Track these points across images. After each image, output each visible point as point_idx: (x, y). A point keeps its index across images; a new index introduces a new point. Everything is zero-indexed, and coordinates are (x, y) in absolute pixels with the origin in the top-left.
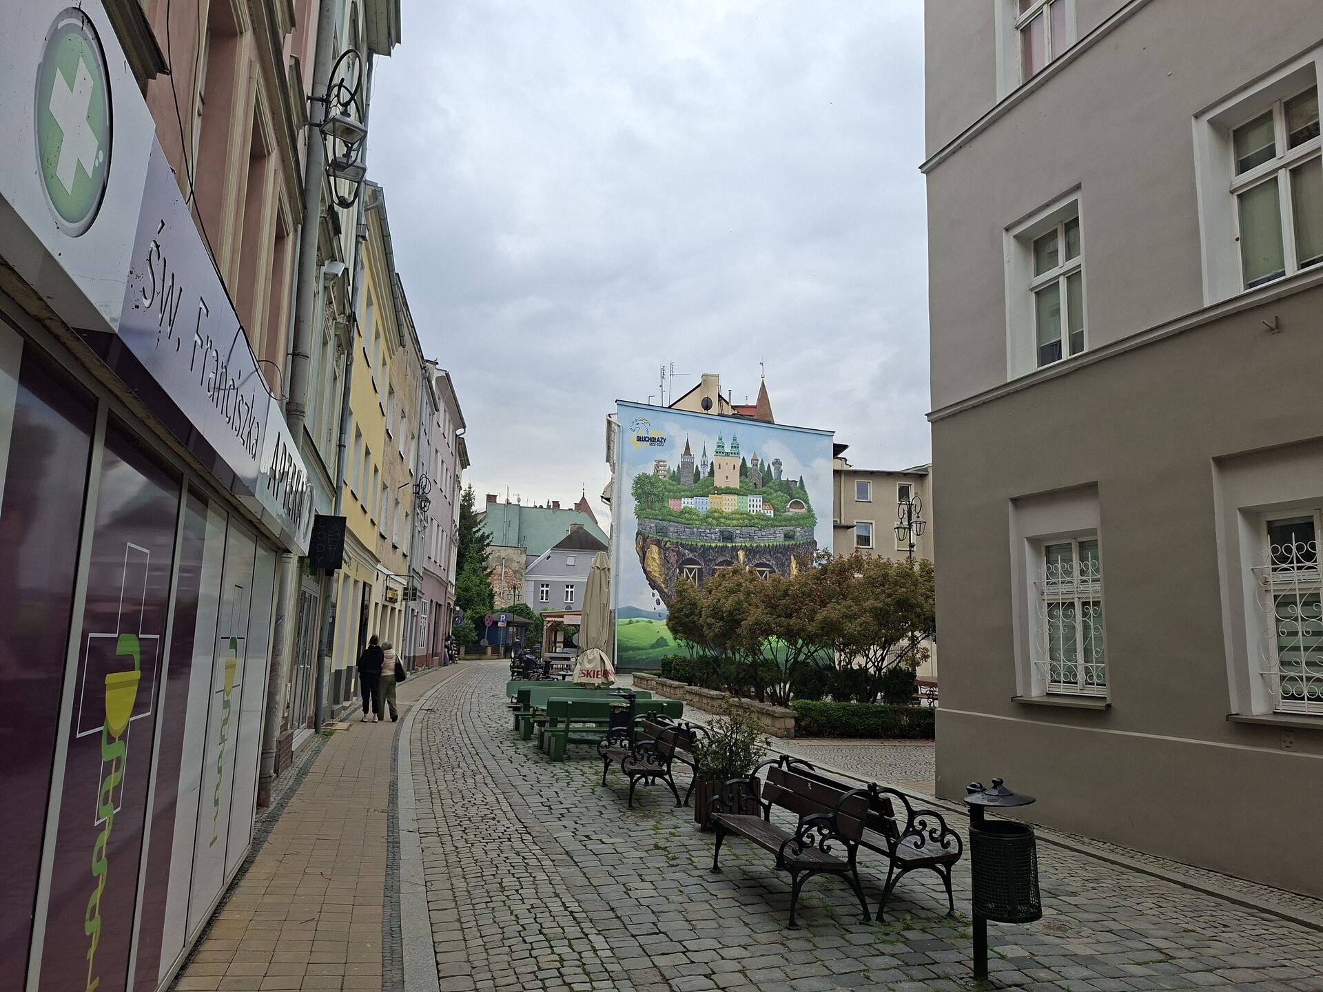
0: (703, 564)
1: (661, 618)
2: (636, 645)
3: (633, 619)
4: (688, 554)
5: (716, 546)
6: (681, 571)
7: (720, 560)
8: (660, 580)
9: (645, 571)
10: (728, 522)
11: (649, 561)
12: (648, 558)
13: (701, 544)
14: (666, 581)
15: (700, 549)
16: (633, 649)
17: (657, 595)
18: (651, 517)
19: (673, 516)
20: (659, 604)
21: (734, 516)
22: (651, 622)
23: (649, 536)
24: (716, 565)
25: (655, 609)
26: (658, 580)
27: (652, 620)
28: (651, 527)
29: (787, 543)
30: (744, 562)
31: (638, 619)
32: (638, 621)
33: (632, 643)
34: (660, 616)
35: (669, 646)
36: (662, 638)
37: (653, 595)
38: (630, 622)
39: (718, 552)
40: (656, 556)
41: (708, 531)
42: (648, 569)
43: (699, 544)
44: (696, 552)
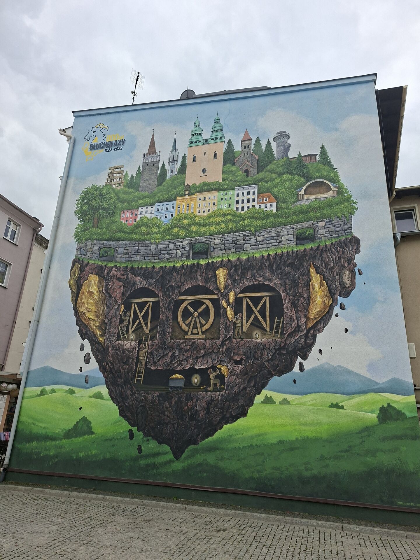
0: (161, 295)
1: (88, 385)
2: (44, 431)
3: (48, 388)
4: (140, 282)
5: (183, 267)
6: (128, 308)
7: (188, 285)
8: (94, 325)
9: (76, 312)
10: (203, 229)
11: (84, 298)
12: (83, 293)
13: (161, 265)
14: (103, 326)
15: (158, 272)
16: (38, 438)
17: (88, 348)
18: (95, 237)
19: (125, 232)
20: (87, 361)
21: (211, 220)
22: (72, 392)
23: (88, 263)
24: (182, 294)
25: (81, 370)
26: (92, 324)
27: (74, 389)
28: (93, 251)
29: (301, 248)
30: (226, 286)
31: (55, 387)
32: (53, 391)
33: (39, 428)
34: (87, 382)
35: (93, 433)
36: (84, 419)
37: (82, 348)
38: (43, 393)
39: (185, 274)
40: (94, 289)
41: (171, 246)
42: (81, 310)
43: (158, 266)
44: (152, 277)
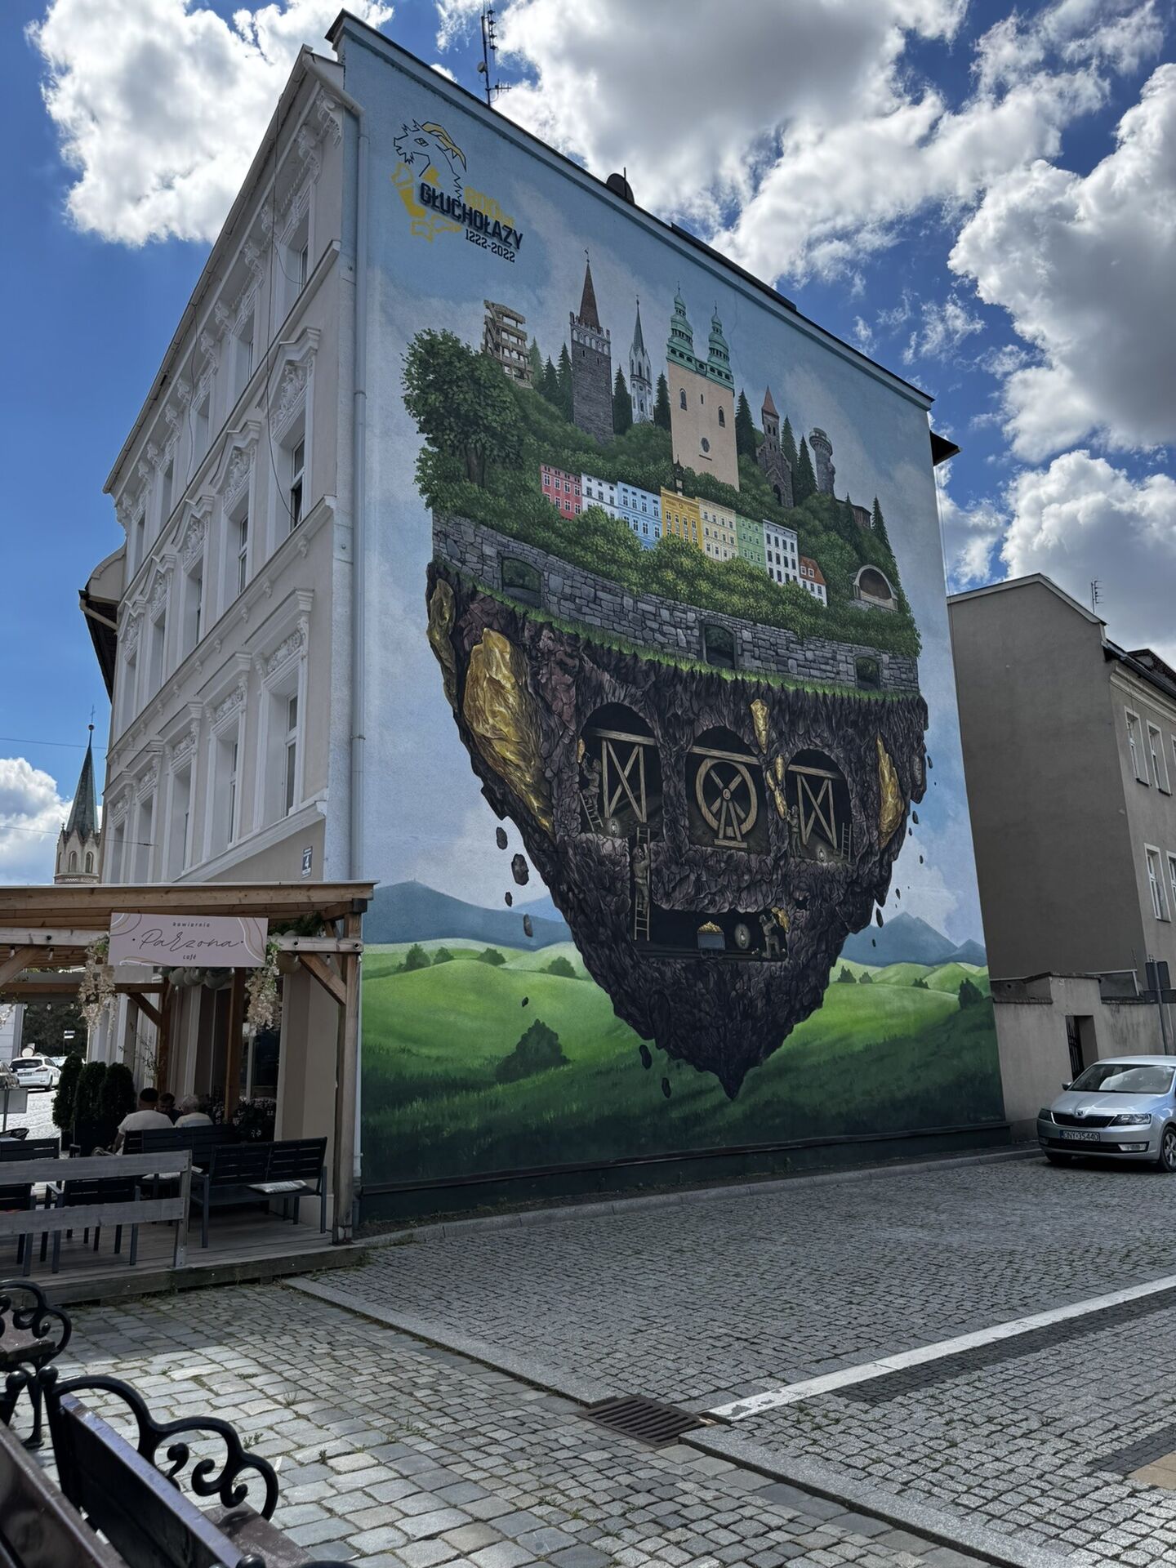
0: (658, 732)
1: (533, 942)
2: (439, 1069)
3: (429, 947)
4: (615, 693)
5: (692, 673)
6: (594, 751)
7: (706, 724)
8: (522, 779)
9: (467, 735)
10: (720, 595)
11: (482, 694)
12: (476, 680)
13: (650, 657)
14: (543, 788)
15: (647, 674)
16: (427, 1088)
17: (517, 844)
18: (481, 514)
19: (556, 531)
20: (522, 878)
21: (732, 578)
22: (496, 959)
23: (475, 592)
24: (699, 742)
25: (509, 899)
26: (515, 775)
27: (500, 950)
28: (482, 558)
29: (864, 696)
30: (770, 743)
31: (449, 944)
32: (445, 956)
33: (424, 1061)
34: (528, 932)
35: (565, 1061)
36: (539, 1029)
37: (502, 840)
38: (415, 961)
39: (697, 694)
40: (504, 676)
41: (665, 614)
42: (480, 729)
43: (645, 657)
44: (634, 682)
